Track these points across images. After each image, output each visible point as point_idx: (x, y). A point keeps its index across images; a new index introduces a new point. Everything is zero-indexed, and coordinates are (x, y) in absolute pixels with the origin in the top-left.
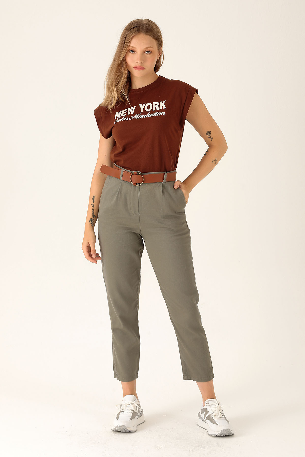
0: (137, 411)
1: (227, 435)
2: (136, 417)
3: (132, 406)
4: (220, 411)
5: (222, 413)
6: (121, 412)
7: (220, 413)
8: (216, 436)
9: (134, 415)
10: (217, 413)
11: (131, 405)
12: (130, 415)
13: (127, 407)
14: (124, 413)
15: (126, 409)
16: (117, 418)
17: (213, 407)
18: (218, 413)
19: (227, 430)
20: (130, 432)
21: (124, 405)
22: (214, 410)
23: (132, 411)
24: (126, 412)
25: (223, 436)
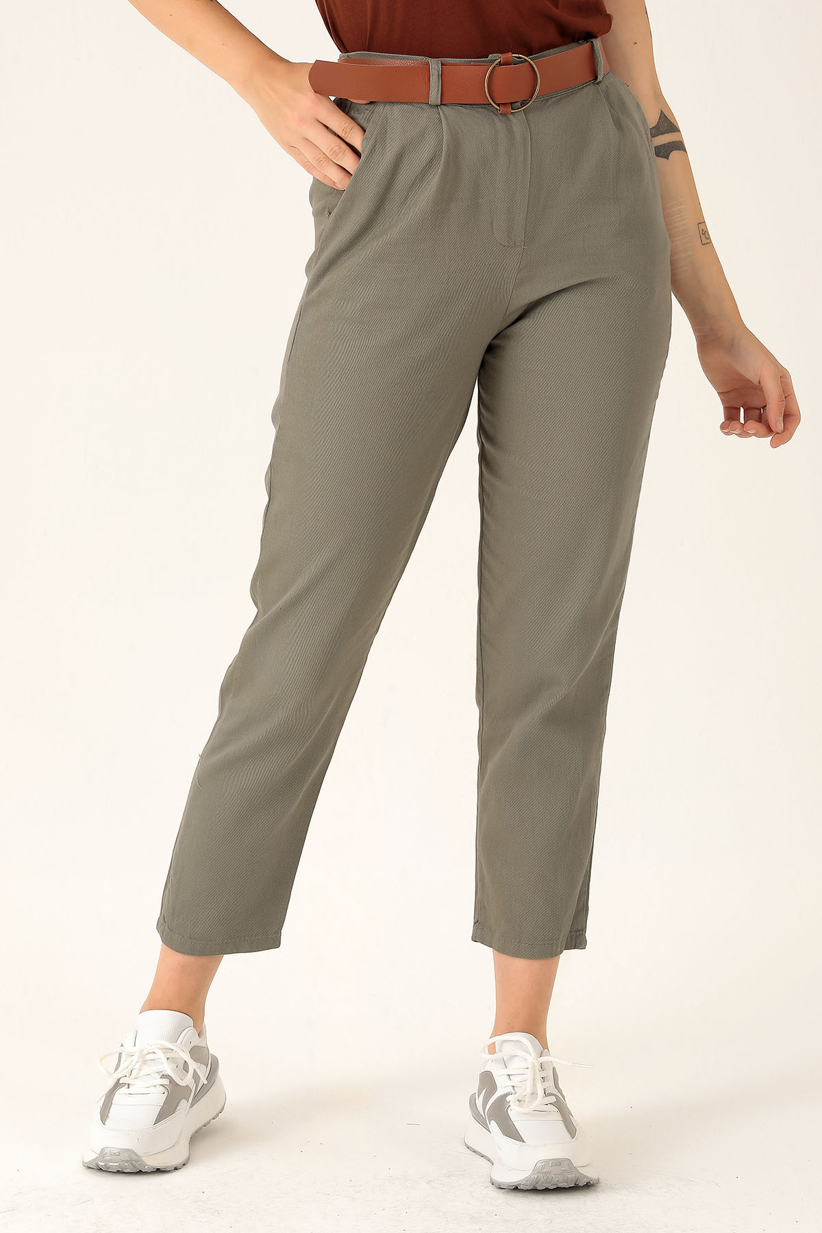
0: (187, 1081)
1: (560, 1185)
2: (184, 1105)
3: (164, 1060)
4: (546, 1084)
5: (550, 1094)
6: (117, 1085)
7: (540, 1093)
8: (516, 1189)
9: (174, 1097)
10: (529, 1091)
11: (160, 1054)
12: (158, 1097)
13: (145, 1062)
14: (131, 1090)
15: (142, 1073)
16: (104, 1115)
17: (514, 1067)
18: (534, 1094)
19: (558, 1162)
20: (158, 1171)
21: (135, 1057)
22: (515, 1080)
23: (166, 1082)
24: (138, 1086)
25: (547, 1191)
